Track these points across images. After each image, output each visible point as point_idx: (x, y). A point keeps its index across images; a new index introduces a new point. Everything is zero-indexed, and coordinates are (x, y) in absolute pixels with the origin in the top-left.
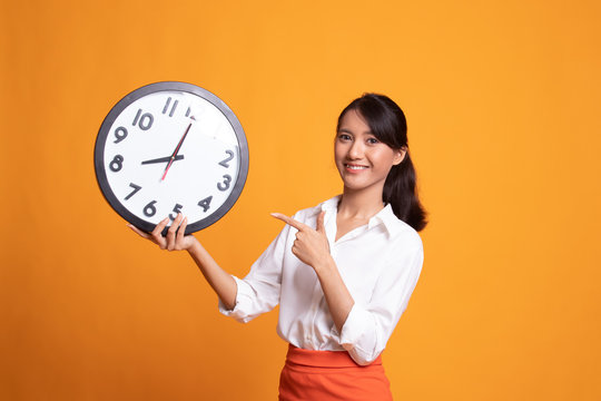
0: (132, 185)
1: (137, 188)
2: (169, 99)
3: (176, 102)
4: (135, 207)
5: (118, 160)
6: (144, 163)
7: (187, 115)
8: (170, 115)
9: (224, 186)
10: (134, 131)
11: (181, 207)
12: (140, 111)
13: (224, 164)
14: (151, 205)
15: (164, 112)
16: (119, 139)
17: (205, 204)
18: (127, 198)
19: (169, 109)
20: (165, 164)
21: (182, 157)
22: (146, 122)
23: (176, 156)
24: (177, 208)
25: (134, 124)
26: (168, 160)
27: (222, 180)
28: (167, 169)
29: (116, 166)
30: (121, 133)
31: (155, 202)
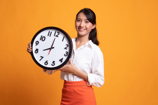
0: (41, 57)
1: (42, 57)
2: (49, 32)
3: (51, 32)
4: (42, 63)
5: (37, 50)
6: (44, 50)
7: (54, 35)
8: (50, 36)
9: (66, 55)
10: (40, 42)
11: (55, 62)
12: (42, 36)
13: (66, 48)
14: (46, 62)
15: (48, 35)
16: (37, 44)
17: (61, 60)
18: (40, 60)
19: (49, 34)
20: (49, 50)
21: (54, 48)
22: (43, 39)
23: (52, 48)
24: (54, 62)
25: (40, 40)
26: (50, 49)
27: (65, 53)
28: (50, 51)
29: (36, 52)
30: (37, 43)
31: (47, 61)
